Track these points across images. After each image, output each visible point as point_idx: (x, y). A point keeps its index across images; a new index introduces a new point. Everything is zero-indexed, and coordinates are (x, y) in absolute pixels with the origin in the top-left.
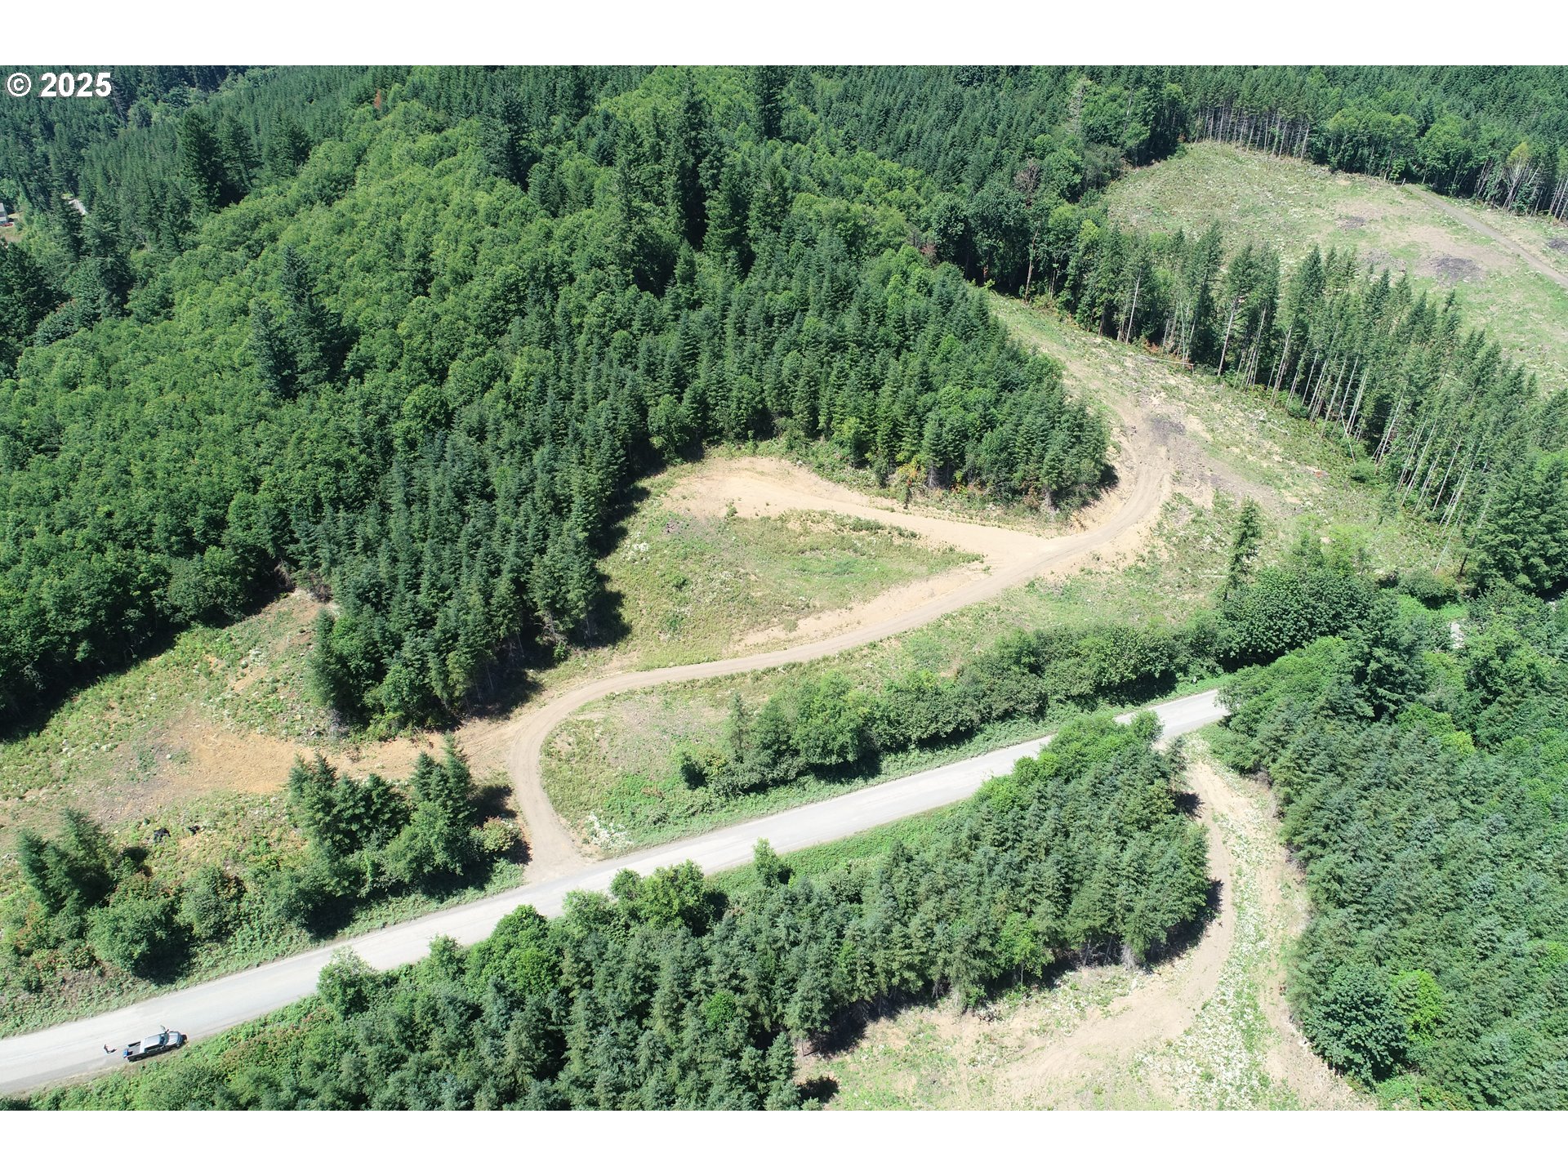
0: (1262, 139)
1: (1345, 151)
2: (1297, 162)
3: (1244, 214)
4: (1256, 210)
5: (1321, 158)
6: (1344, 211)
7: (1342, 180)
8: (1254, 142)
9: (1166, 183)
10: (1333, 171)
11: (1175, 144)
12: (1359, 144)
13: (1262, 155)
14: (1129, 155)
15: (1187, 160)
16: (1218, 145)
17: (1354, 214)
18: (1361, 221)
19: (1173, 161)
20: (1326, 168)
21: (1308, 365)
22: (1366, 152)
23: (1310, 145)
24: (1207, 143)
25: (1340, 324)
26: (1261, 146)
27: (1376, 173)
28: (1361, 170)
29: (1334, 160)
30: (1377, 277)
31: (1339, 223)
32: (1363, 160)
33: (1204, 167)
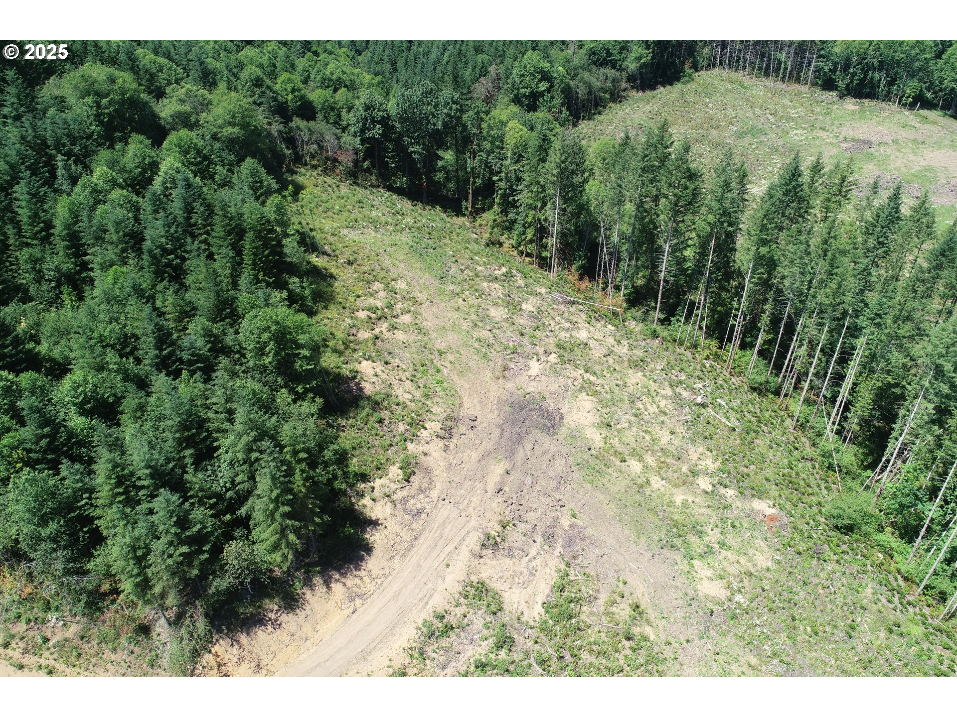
0: (768, 66)
1: (854, 75)
2: (804, 89)
3: (740, 135)
4: (753, 131)
5: (829, 85)
6: (850, 134)
7: (850, 105)
8: (760, 68)
9: (665, 105)
10: (842, 97)
11: (682, 71)
12: (867, 68)
13: (769, 82)
14: (631, 79)
15: (692, 86)
16: (726, 73)
17: (862, 137)
18: (869, 143)
19: (678, 86)
20: (834, 93)
21: (775, 321)
22: (877, 76)
23: (818, 70)
24: (715, 72)
25: (822, 266)
26: (767, 75)
27: (887, 98)
28: (871, 96)
29: (842, 84)
30: (882, 199)
31: (845, 145)
32: (874, 86)
33: (708, 91)
